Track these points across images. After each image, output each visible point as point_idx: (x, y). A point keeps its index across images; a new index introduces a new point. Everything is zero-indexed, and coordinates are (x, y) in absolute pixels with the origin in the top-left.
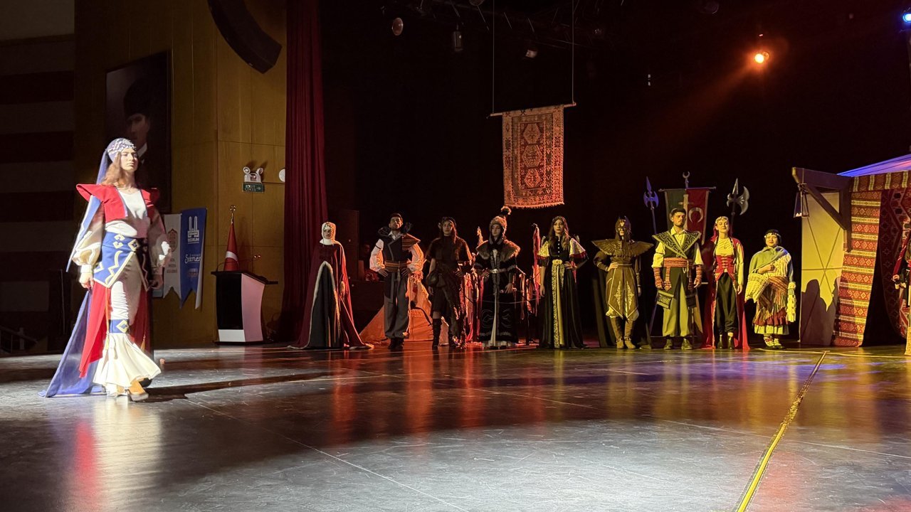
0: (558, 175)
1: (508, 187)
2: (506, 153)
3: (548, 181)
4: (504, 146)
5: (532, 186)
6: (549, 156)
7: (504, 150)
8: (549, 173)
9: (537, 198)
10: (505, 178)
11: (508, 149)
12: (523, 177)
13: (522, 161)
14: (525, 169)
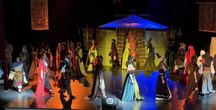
0: (47, 20)
1: (33, 23)
2: (32, 12)
3: (44, 22)
4: (31, 10)
5: (40, 23)
6: (44, 14)
7: (31, 11)
8: (44, 19)
9: (41, 27)
10: (32, 20)
11: (32, 11)
12: (37, 20)
13: (36, 15)
14: (37, 18)
